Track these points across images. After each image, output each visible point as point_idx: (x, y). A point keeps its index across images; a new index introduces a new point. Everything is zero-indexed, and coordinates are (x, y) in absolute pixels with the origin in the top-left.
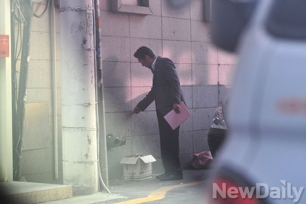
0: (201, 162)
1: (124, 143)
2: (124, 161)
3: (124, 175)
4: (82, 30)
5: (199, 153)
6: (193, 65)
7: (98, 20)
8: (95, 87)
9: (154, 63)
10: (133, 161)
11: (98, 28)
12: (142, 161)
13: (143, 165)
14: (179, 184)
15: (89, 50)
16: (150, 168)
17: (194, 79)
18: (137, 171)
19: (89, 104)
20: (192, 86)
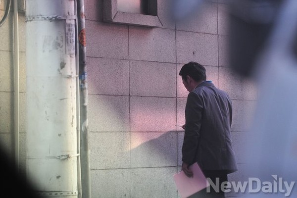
4: (59, 48)
7: (82, 34)
8: (77, 131)
11: (83, 46)
15: (70, 77)
19: (68, 157)
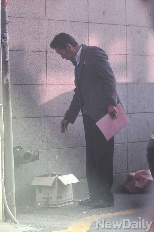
0: (137, 184)
1: (36, 158)
2: (37, 182)
3: (37, 200)
5: (135, 171)
6: (129, 56)
9: (78, 54)
10: (48, 181)
11: (4, 6)
12: (59, 182)
13: (62, 187)
14: (109, 212)
16: (71, 191)
17: (130, 74)
18: (54, 195)
20: (127, 84)
